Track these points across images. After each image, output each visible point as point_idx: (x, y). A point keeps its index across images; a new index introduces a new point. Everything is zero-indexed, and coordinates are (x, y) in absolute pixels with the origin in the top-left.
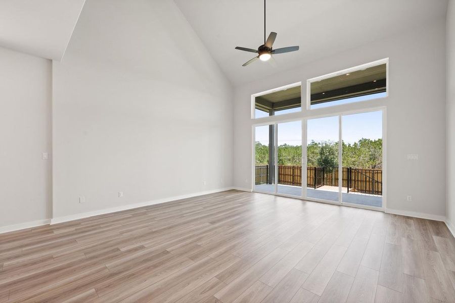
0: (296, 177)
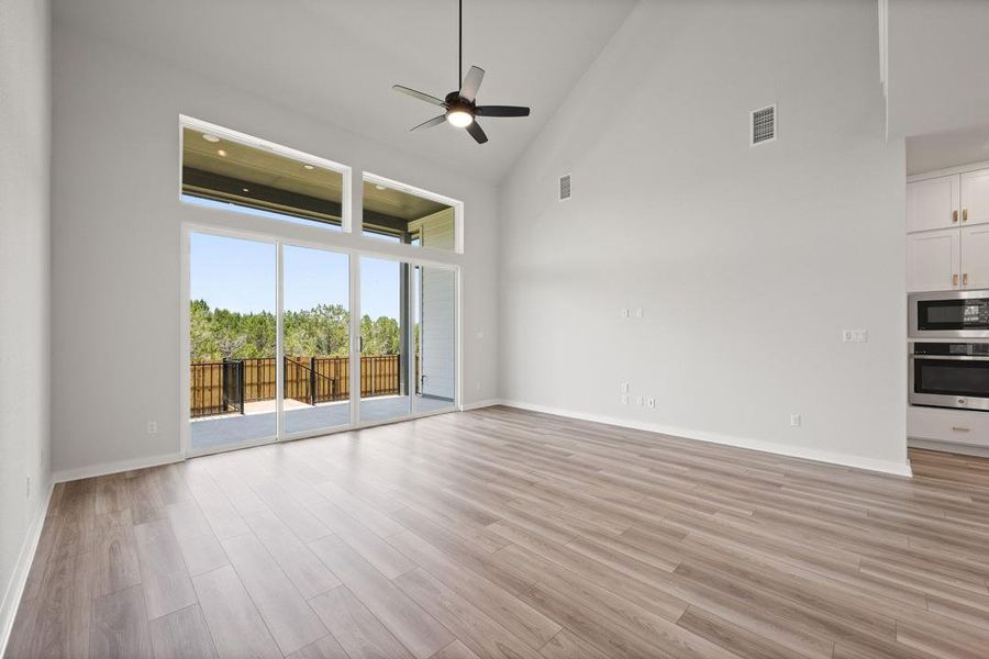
0: (216, 383)
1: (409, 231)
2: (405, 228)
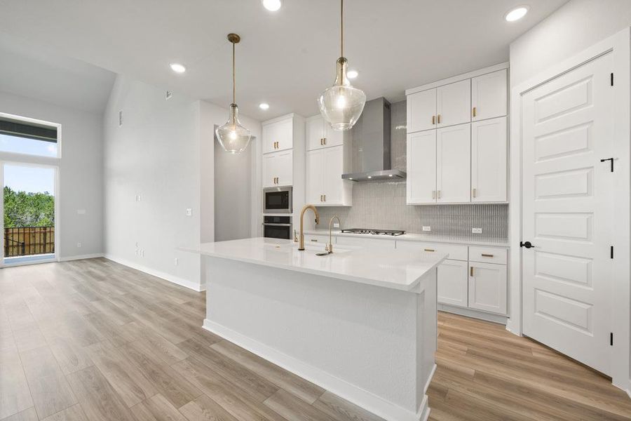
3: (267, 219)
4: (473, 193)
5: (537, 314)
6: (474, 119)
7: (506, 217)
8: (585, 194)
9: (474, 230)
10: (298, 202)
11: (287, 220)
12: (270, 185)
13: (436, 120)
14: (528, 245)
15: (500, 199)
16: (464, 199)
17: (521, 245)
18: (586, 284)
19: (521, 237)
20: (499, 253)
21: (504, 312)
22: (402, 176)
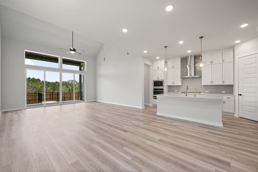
1: (81, 65)
2: (80, 65)
3: (154, 89)
4: (224, 82)
5: (243, 111)
6: (223, 62)
7: (233, 88)
8: (255, 83)
9: (223, 92)
10: (165, 84)
11: (162, 89)
12: (156, 79)
13: (212, 62)
14: (240, 95)
15: (231, 83)
16: (220, 83)
17: (239, 95)
18: (256, 103)
19: (239, 93)
20: (232, 97)
21: (233, 112)
22: (200, 77)
